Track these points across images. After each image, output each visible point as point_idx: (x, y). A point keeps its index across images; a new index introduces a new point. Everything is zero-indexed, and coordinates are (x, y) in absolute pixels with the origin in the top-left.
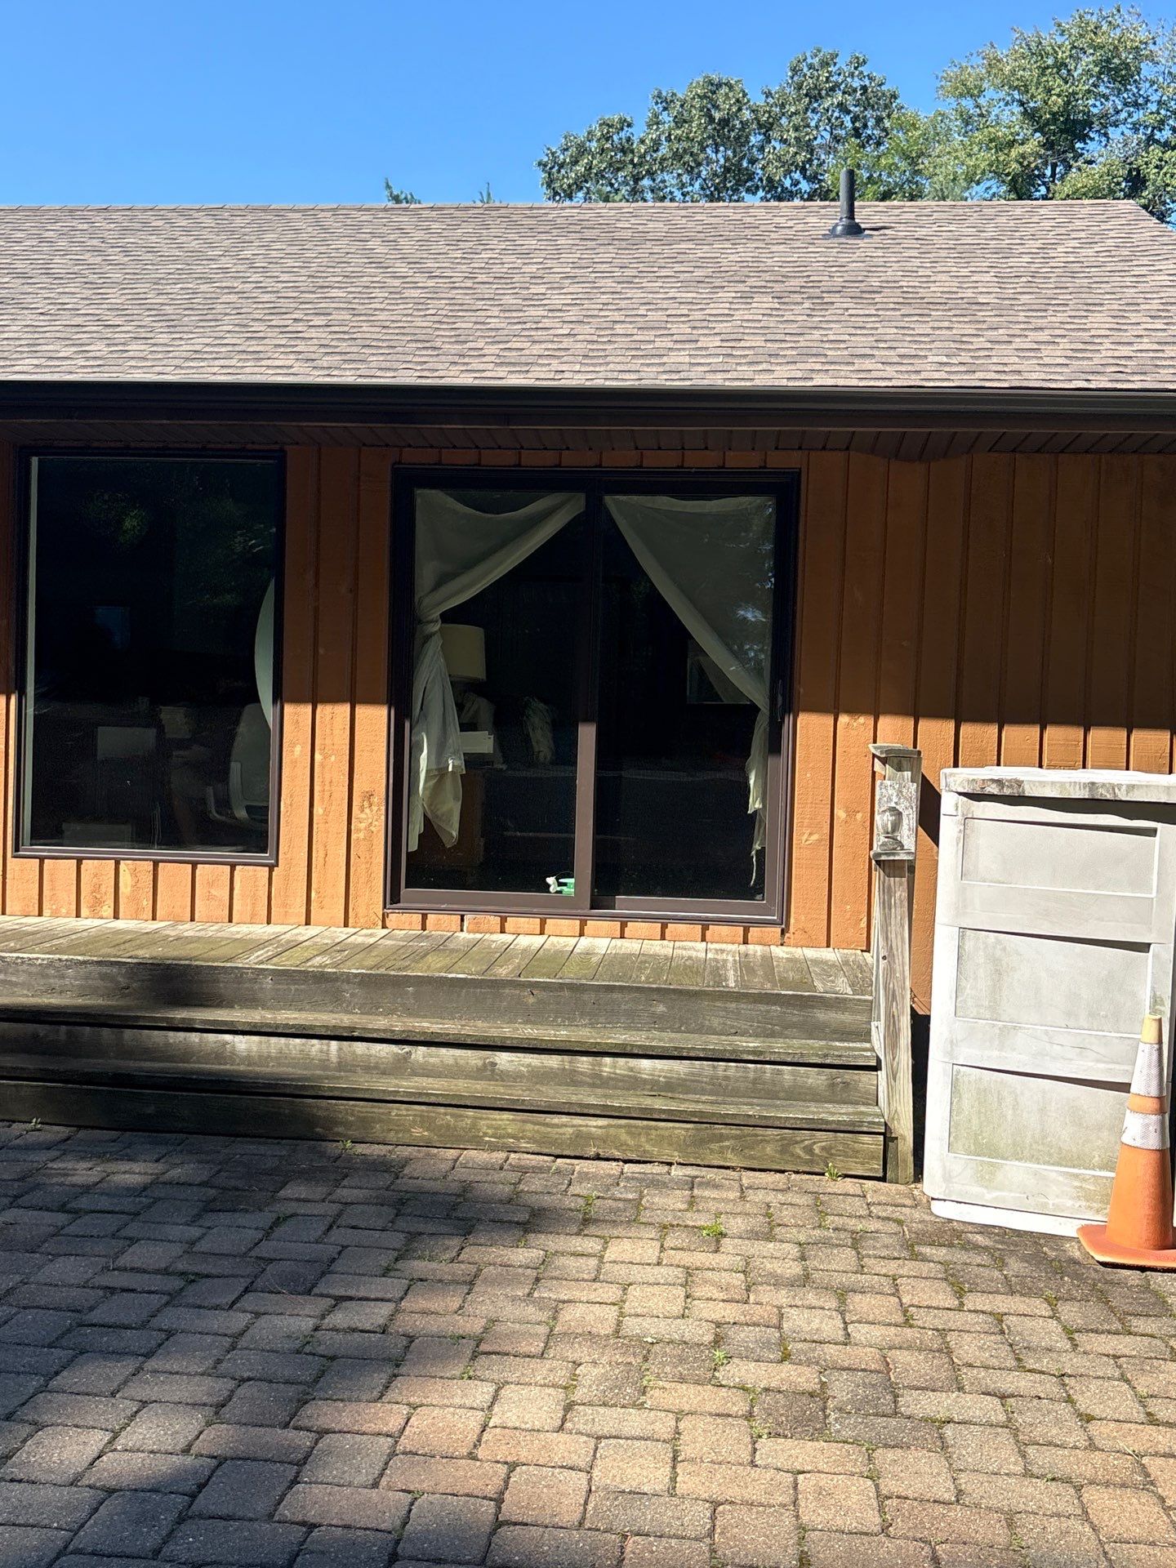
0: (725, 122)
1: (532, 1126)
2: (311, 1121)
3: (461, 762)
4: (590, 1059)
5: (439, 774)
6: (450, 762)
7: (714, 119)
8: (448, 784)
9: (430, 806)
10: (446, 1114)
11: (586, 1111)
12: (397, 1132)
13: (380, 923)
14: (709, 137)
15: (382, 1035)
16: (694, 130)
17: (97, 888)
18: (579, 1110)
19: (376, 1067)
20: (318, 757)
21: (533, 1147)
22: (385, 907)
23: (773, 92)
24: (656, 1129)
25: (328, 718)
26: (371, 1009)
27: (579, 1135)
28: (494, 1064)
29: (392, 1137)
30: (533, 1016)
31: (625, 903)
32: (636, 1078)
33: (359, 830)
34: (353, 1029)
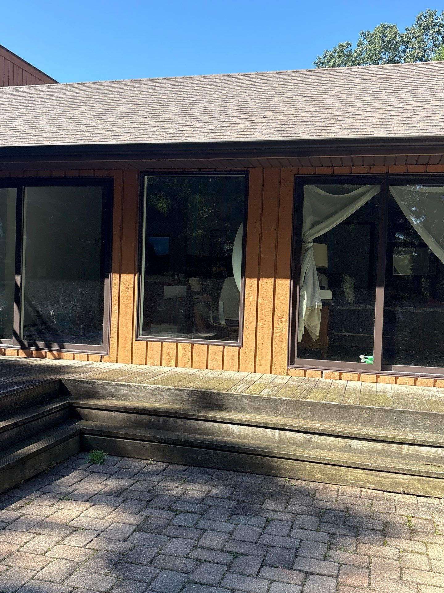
0: (389, 42)
1: (372, 476)
2: (271, 467)
3: (320, 304)
4: (397, 445)
5: (312, 309)
6: (316, 304)
7: (385, 41)
8: (316, 312)
9: (307, 322)
10: (332, 469)
11: (398, 471)
12: (309, 475)
13: (286, 373)
14: (382, 49)
15: (300, 429)
16: (377, 46)
17: (169, 354)
18: (395, 471)
19: (297, 443)
20: (260, 301)
21: (372, 486)
22: (288, 366)
23: (409, 28)
24: (433, 482)
25: (265, 284)
26: (291, 415)
27: (395, 482)
28: (351, 445)
29: (306, 477)
30: (367, 422)
31: (397, 368)
32: (419, 455)
33: (277, 333)
34: (286, 426)
